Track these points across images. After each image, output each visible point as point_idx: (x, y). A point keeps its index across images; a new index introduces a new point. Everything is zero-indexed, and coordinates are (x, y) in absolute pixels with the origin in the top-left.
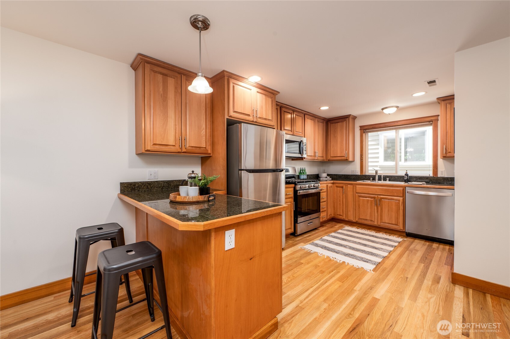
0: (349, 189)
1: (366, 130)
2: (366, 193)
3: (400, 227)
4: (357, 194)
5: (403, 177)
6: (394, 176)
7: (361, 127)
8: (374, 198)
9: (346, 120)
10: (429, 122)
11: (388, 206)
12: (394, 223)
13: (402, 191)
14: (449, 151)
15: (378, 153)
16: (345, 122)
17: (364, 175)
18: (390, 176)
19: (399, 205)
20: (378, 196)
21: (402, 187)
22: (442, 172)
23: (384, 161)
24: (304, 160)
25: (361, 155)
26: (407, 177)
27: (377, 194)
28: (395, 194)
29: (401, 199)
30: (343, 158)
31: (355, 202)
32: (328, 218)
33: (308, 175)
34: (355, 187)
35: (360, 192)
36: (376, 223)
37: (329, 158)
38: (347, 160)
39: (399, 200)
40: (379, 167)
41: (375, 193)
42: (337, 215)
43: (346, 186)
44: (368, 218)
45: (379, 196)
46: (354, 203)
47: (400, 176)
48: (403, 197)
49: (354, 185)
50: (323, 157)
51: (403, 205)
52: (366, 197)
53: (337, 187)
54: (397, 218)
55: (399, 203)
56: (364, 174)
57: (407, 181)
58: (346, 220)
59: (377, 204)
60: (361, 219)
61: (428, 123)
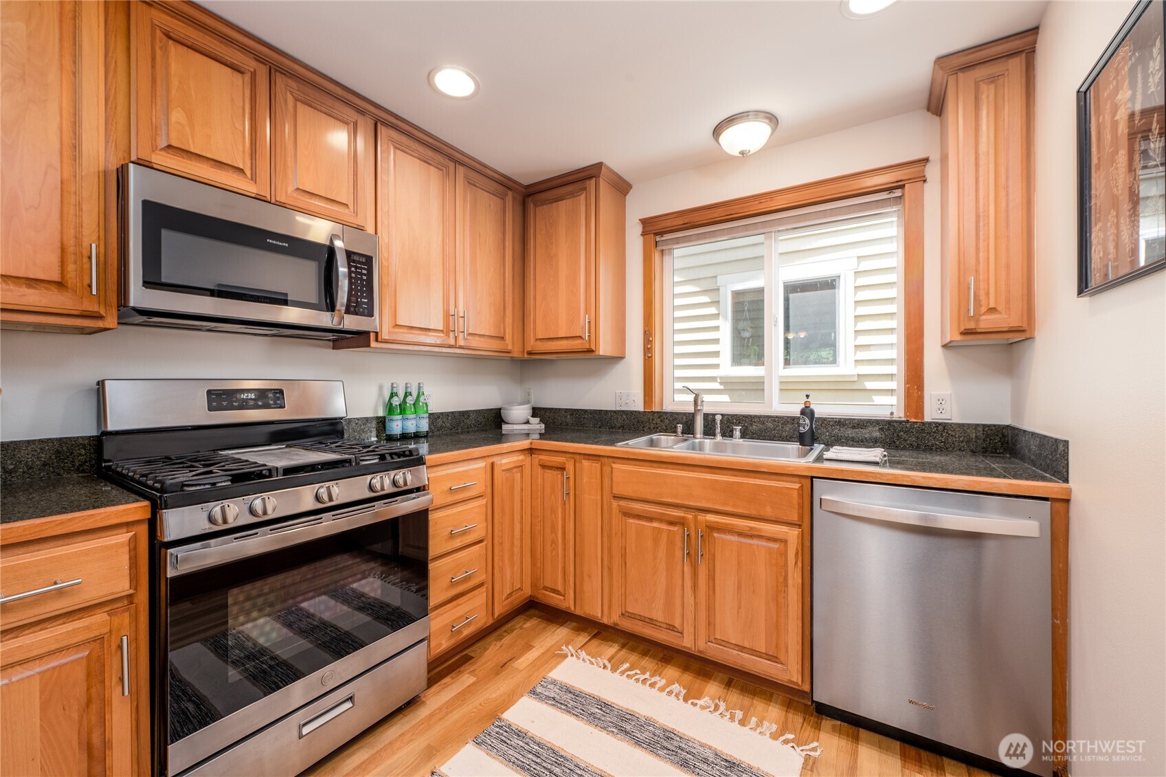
0: (585, 480)
1: (661, 234)
2: (650, 497)
3: (790, 672)
4: (615, 503)
5: (793, 420)
6: (760, 417)
7: (645, 222)
8: (681, 523)
9: (585, 189)
10: (890, 190)
11: (739, 563)
12: (764, 651)
13: (795, 494)
14: (992, 305)
15: (716, 341)
16: (584, 195)
17: (658, 412)
18: (746, 417)
19: (786, 565)
20: (696, 517)
21: (796, 479)
22: (941, 401)
23: (732, 365)
24: (373, 344)
25: (645, 332)
26: (808, 421)
27: (692, 504)
28: (768, 511)
29: (793, 534)
30: (576, 345)
31: (610, 537)
32: (496, 615)
33: (433, 417)
34: (607, 469)
35: (628, 491)
36: (687, 643)
37: (531, 345)
38: (591, 351)
39: (785, 542)
40: (719, 380)
41: (686, 503)
42: (545, 588)
43: (577, 464)
44: (658, 615)
45: (702, 517)
46: (605, 539)
47: (782, 417)
48: (800, 526)
49: (606, 459)
50: (502, 338)
51: (800, 564)
52: (650, 519)
53: (544, 466)
54: (776, 627)
55: (785, 554)
56: (656, 409)
57: (807, 440)
58: (578, 612)
59: (692, 552)
60: (632, 616)
61: (884, 196)
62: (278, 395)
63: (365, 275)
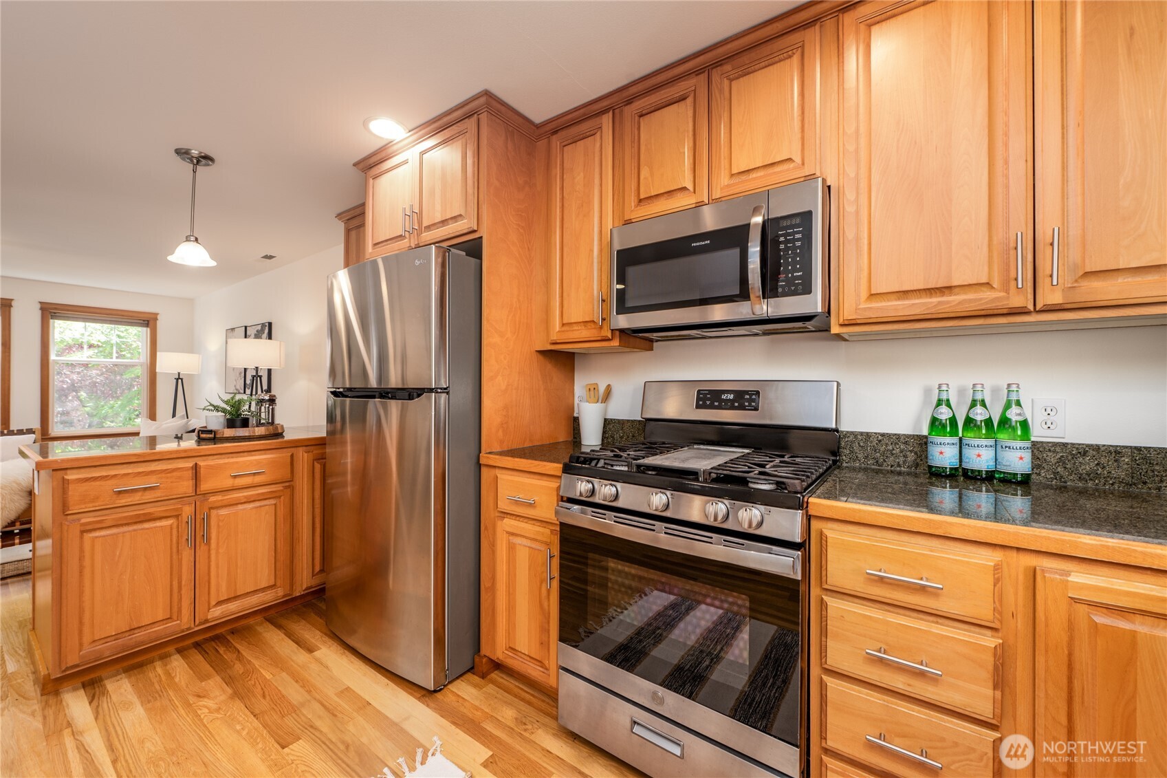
62: (754, 397)
63: (798, 240)
